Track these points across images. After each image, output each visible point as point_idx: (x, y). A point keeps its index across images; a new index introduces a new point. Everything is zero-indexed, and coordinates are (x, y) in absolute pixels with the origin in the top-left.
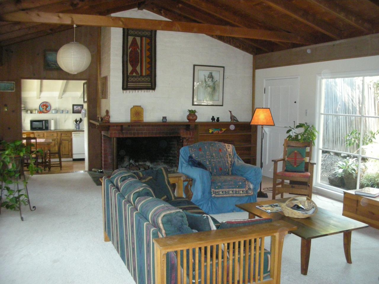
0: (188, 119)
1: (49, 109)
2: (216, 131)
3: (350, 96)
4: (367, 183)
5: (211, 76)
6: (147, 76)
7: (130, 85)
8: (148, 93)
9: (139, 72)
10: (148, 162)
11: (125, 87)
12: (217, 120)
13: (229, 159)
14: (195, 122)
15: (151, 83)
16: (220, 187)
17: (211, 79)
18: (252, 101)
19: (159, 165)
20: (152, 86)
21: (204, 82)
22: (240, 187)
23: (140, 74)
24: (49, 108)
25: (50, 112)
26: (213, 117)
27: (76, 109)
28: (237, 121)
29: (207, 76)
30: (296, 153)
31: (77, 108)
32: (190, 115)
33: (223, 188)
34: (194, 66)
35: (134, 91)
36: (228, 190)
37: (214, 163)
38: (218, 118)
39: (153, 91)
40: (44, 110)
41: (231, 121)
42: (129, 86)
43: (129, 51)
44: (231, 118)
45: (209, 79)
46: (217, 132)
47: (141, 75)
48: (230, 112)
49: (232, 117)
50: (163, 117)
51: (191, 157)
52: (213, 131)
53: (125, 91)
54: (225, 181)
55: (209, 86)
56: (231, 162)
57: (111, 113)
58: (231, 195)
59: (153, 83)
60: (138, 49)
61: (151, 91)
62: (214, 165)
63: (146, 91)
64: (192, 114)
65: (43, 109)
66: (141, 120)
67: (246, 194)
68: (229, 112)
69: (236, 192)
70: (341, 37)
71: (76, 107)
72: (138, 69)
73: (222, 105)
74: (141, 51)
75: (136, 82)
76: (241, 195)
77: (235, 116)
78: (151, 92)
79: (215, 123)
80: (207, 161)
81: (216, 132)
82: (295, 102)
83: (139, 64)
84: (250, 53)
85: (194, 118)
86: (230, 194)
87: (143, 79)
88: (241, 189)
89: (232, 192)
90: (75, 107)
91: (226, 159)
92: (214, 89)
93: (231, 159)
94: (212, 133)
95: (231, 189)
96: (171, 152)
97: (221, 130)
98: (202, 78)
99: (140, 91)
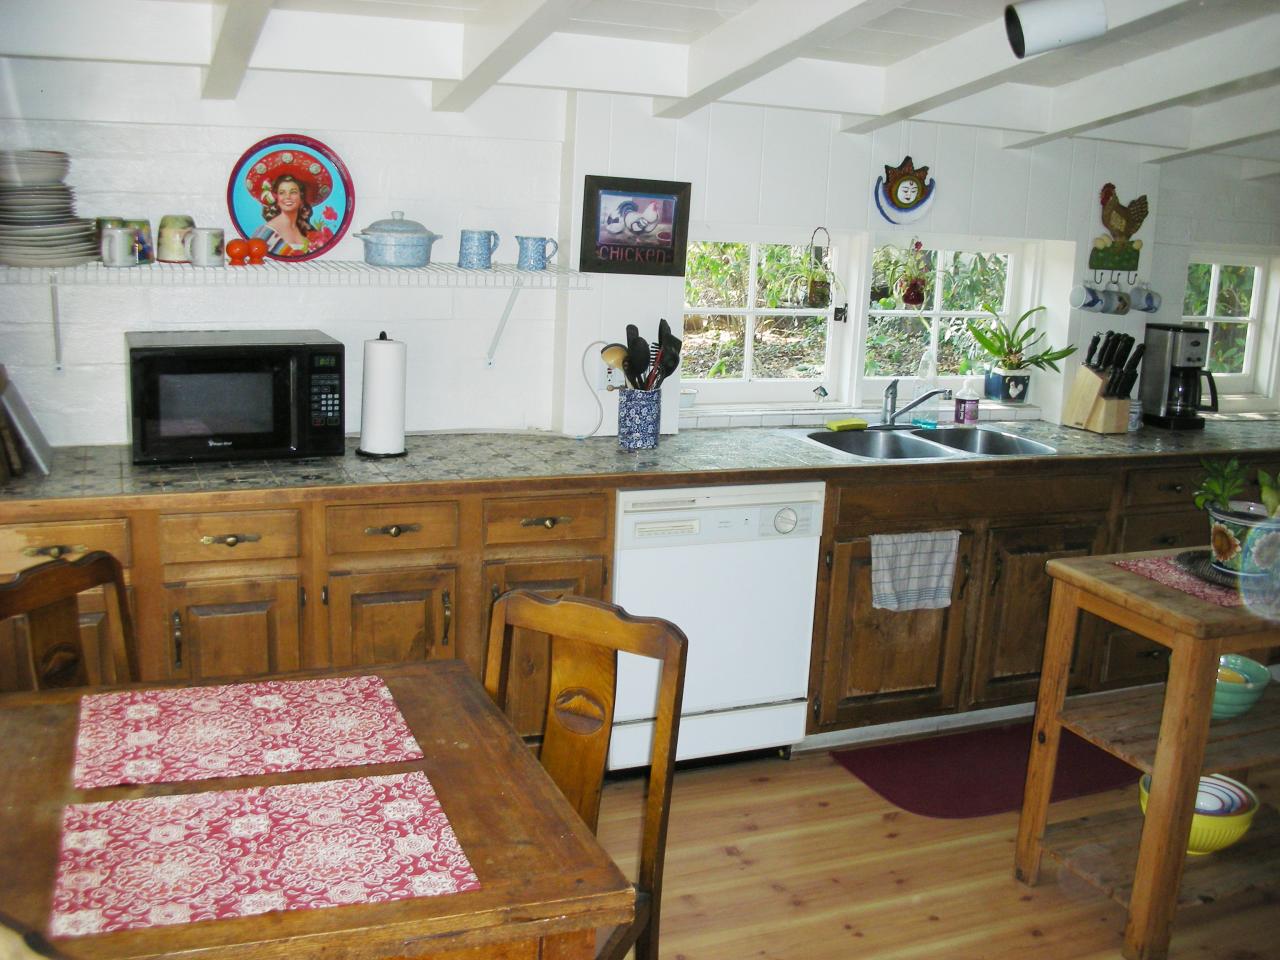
1: (330, 214)
24: (336, 199)
25: (349, 248)
27: (615, 228)
31: (632, 217)
40: (283, 219)
65: (272, 211)
71: (625, 208)
90: (610, 204)
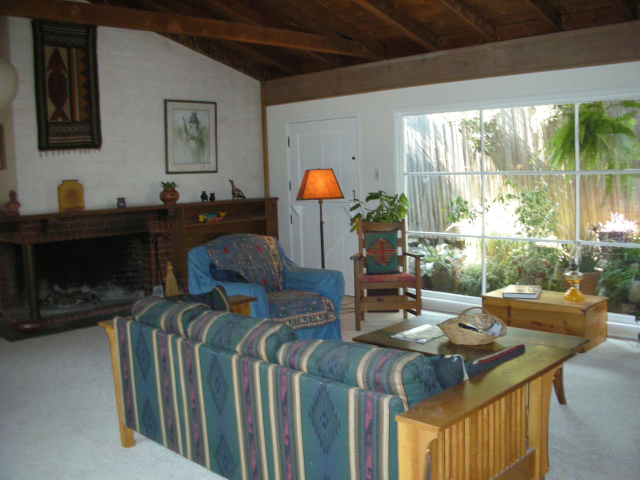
0: (162, 199)
2: (211, 218)
3: (420, 145)
4: (472, 281)
5: (195, 120)
6: (83, 122)
7: (53, 140)
8: (87, 154)
9: (68, 114)
10: (85, 286)
11: (44, 145)
12: (210, 199)
13: (275, 262)
14: (175, 204)
15: (92, 135)
16: (286, 314)
17: (196, 125)
18: (263, 161)
19: (107, 289)
20: (94, 142)
21: (184, 130)
22: (315, 309)
23: (70, 119)
26: (204, 193)
28: (244, 197)
29: (188, 119)
30: (382, 243)
32: (165, 191)
33: (291, 315)
34: (166, 101)
35: (61, 152)
36: (297, 317)
37: (252, 273)
38: (212, 195)
39: (97, 151)
41: (233, 197)
42: (52, 143)
43: (48, 74)
44: (233, 193)
45: (191, 124)
46: (213, 220)
47: (74, 122)
48: (232, 182)
49: (236, 192)
50: (118, 199)
51: (212, 266)
52: (206, 217)
53: (44, 153)
54: (290, 302)
55: (193, 138)
56: (278, 268)
57: (20, 198)
58: (303, 325)
59: (96, 135)
60: (63, 71)
61: (92, 151)
62: (253, 277)
63: (83, 151)
64: (169, 190)
66: (79, 207)
67: (325, 321)
68: (230, 183)
69: (310, 318)
70: (437, 47)
72: (67, 109)
73: (216, 172)
74: (70, 76)
75: (64, 134)
76: (319, 323)
77: (241, 190)
78: (92, 153)
79: (208, 203)
80: (242, 271)
81: (211, 220)
82: (354, 158)
83: (68, 100)
84: (256, 77)
85: (174, 196)
86: (302, 323)
87: (76, 129)
88: (317, 313)
89: (304, 319)
91: (270, 263)
92: (201, 142)
93: (277, 263)
94: (205, 221)
95: (302, 315)
96: (130, 262)
97: (219, 216)
98: (180, 123)
99: (72, 152)
